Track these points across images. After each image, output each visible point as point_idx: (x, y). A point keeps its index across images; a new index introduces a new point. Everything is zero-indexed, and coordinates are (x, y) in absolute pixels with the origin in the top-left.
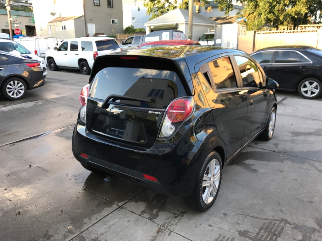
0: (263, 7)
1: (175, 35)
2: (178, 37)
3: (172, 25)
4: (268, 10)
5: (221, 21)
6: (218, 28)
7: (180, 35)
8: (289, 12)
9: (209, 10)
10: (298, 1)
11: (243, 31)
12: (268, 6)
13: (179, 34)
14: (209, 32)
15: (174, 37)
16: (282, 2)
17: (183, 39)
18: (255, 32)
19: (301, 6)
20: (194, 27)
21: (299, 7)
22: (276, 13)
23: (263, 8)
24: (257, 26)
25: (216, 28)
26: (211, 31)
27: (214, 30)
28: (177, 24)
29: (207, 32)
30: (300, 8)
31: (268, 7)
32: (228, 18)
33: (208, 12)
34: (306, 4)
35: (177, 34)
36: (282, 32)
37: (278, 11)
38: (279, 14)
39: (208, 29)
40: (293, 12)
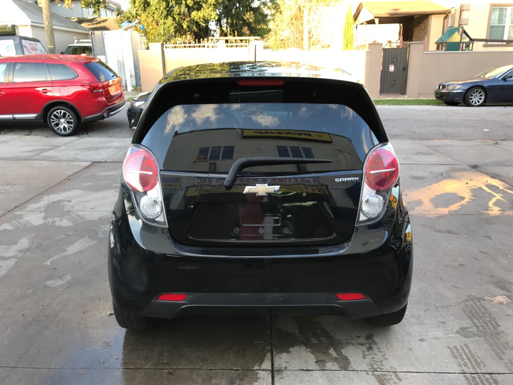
0: (157, 7)
1: (26, 46)
2: (33, 50)
3: (5, 27)
4: (165, 12)
5: (89, 25)
6: (96, 36)
7: (35, 47)
8: (195, 17)
9: (68, 4)
10: (204, 2)
11: (142, 43)
12: (165, 6)
13: (32, 45)
14: (77, 43)
15: (24, 49)
16: (184, 2)
17: (42, 52)
18: (162, 45)
19: (209, 10)
20: (56, 34)
21: (207, 10)
22: (177, 19)
23: (156, 9)
24: (163, 35)
25: (93, 36)
26: (81, 40)
27: (90, 41)
28: (14, 26)
29: (74, 43)
30: (208, 13)
31: (165, 9)
32: (99, 20)
33: (67, 7)
34: (214, 8)
35: (30, 44)
36: (202, 46)
37: (179, 14)
38: (180, 20)
39: (75, 38)
40: (200, 17)
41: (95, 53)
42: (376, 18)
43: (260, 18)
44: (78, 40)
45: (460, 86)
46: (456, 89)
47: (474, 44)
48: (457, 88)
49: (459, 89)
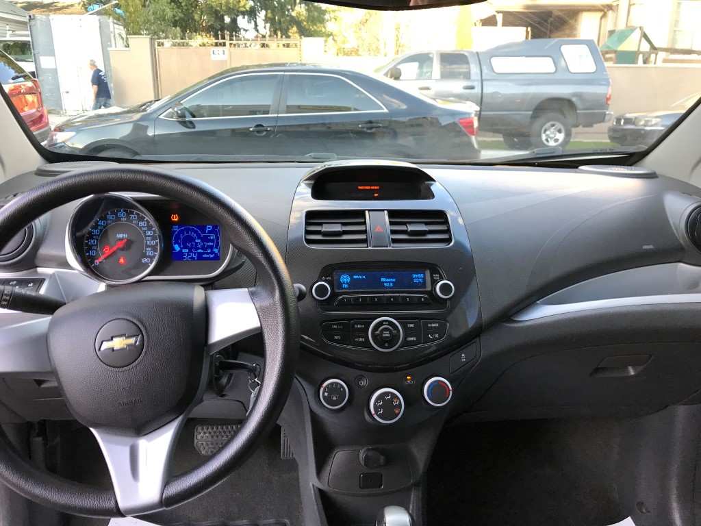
6: (38, 23)
11: (118, 36)
14: (10, 36)
18: (152, 40)
25: (32, 22)
29: (6, 36)
38: (189, 7)
39: (8, 27)
40: (221, 4)
41: (36, 51)
42: (498, 12)
43: (316, 14)
44: (13, 31)
45: (658, 120)
46: (649, 124)
47: (658, 55)
48: (653, 122)
49: (656, 125)
